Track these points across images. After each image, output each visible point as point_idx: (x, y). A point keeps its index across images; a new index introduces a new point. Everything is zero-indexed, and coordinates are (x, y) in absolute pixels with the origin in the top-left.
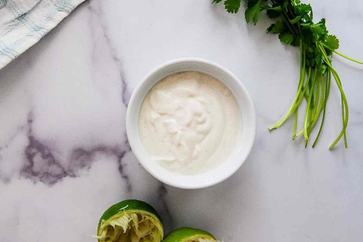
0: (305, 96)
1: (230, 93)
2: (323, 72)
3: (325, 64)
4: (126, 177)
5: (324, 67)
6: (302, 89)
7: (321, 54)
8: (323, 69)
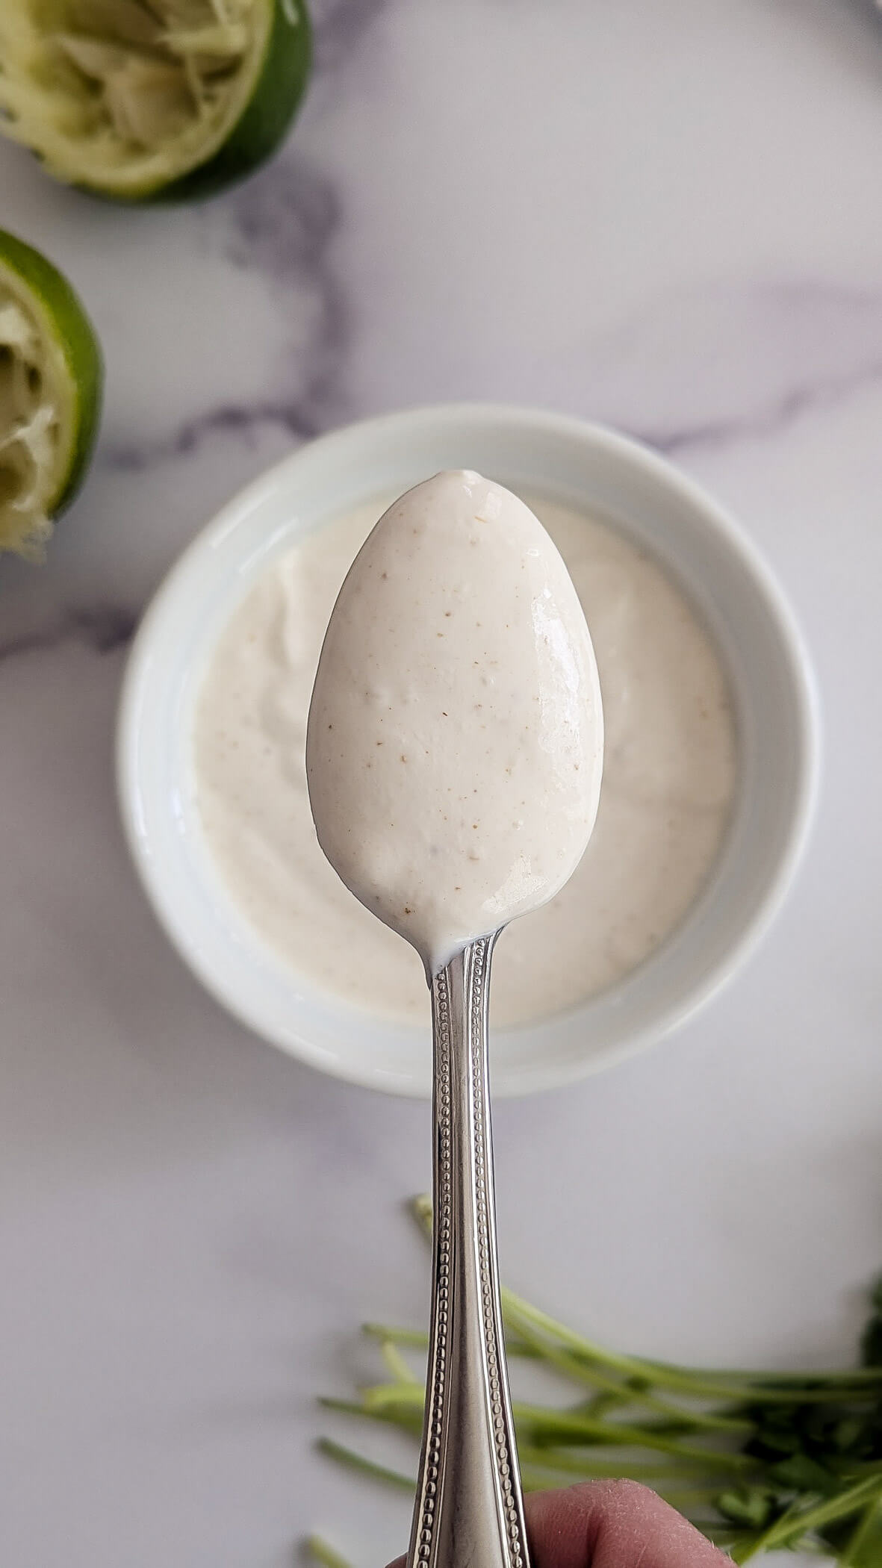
0: (603, 1400)
1: (627, 971)
2: (731, 1502)
3: (775, 1514)
4: (186, 441)
5: (756, 1509)
6: (638, 1385)
7: (829, 1493)
8: (744, 1497)
